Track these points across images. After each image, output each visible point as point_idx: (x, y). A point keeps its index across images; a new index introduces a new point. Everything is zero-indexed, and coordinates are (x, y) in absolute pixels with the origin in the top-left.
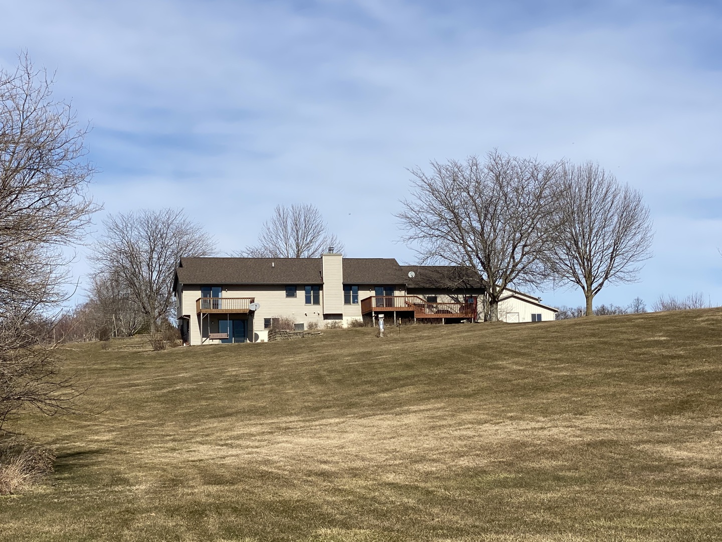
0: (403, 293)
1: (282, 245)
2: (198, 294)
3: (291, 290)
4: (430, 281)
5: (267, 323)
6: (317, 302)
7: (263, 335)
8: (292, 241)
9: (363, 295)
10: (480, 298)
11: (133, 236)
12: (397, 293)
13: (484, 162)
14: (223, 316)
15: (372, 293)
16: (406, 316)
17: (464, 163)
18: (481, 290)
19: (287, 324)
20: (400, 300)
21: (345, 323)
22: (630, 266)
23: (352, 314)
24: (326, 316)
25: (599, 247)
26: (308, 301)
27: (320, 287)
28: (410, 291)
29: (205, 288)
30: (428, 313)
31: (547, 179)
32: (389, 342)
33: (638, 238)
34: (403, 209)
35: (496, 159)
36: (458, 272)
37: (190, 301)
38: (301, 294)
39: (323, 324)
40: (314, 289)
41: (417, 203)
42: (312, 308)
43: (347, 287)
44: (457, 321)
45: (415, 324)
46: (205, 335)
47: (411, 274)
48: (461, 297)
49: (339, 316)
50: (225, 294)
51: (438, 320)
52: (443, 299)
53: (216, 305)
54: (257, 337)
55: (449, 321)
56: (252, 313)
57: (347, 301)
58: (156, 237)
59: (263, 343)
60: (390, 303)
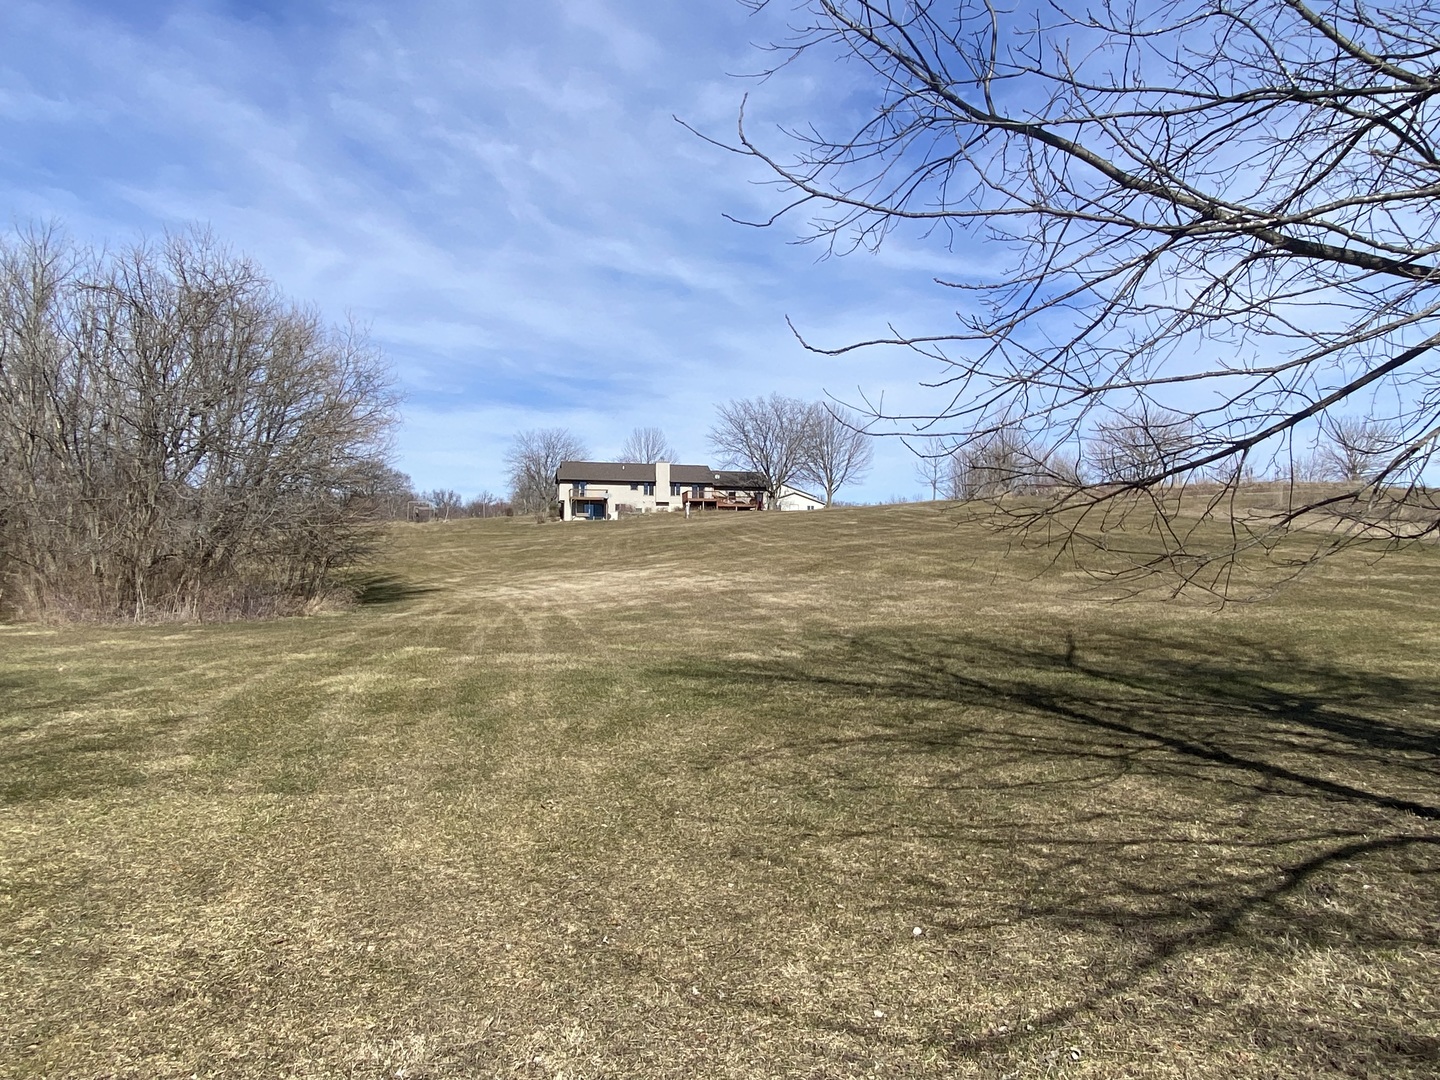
0: (711, 489)
1: (638, 456)
2: (571, 486)
3: (634, 485)
4: (732, 481)
5: (617, 506)
6: (652, 494)
7: (614, 516)
8: (644, 452)
9: (683, 489)
10: (766, 494)
11: (534, 446)
12: (706, 489)
13: (767, 400)
14: (587, 502)
15: (690, 489)
16: (711, 505)
17: (754, 401)
18: (765, 489)
19: (630, 509)
20: (709, 494)
21: (670, 509)
22: (859, 474)
23: (676, 502)
24: (658, 504)
25: (840, 459)
26: (646, 493)
27: (654, 483)
28: (716, 488)
29: (575, 482)
30: (729, 503)
31: (810, 414)
32: (690, 521)
33: (864, 455)
34: (710, 432)
35: (774, 396)
36: (749, 475)
37: (565, 492)
38: (641, 488)
39: (655, 509)
40: (650, 485)
41: (720, 428)
42: (648, 498)
43: (673, 484)
44: (747, 509)
45: (717, 510)
46: (573, 514)
47: (717, 477)
48: (752, 493)
49: (667, 504)
50: (588, 487)
51: (734, 508)
52: (739, 493)
53: (583, 494)
54: (609, 516)
55: (740, 509)
56: (606, 500)
57: (673, 494)
58: (550, 447)
59: (614, 521)
60: (702, 496)
